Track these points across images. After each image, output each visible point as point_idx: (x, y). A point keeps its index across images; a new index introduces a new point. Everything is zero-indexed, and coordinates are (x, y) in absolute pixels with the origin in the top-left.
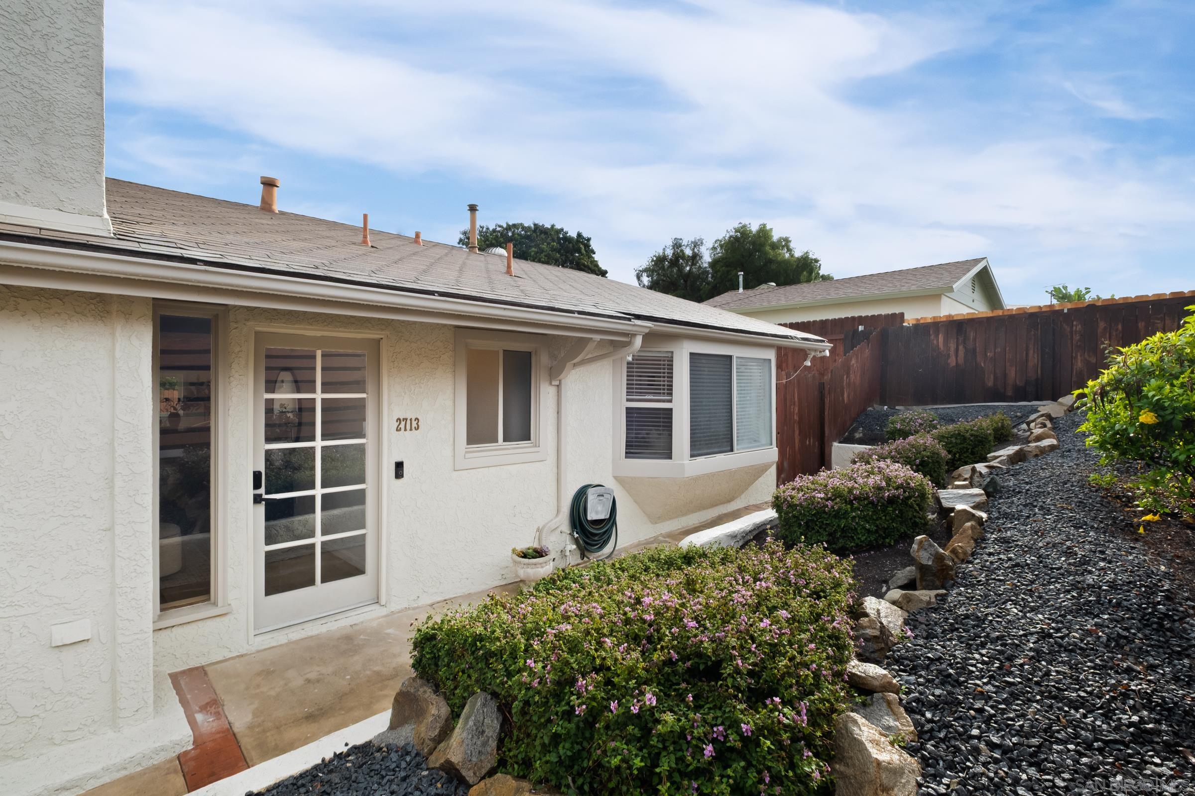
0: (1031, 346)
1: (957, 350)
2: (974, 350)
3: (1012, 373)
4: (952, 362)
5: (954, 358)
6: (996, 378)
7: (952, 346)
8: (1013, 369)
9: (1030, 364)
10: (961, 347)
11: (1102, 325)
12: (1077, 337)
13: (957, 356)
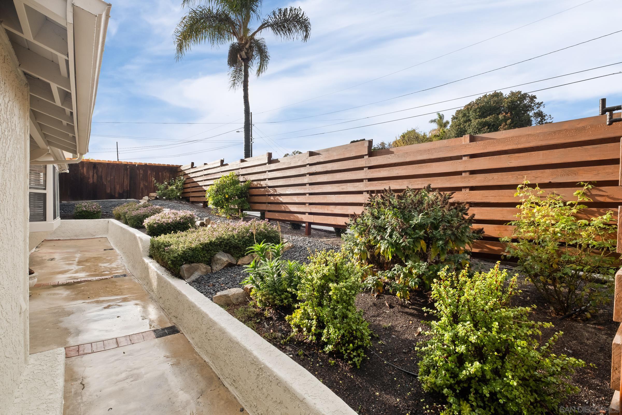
0: (125, 177)
1: (93, 176)
2: (101, 177)
3: (118, 187)
4: (91, 181)
5: (92, 179)
6: (111, 189)
7: (91, 174)
8: (118, 186)
9: (125, 184)
10: (95, 175)
11: (149, 172)
12: (141, 176)
13: (93, 178)
